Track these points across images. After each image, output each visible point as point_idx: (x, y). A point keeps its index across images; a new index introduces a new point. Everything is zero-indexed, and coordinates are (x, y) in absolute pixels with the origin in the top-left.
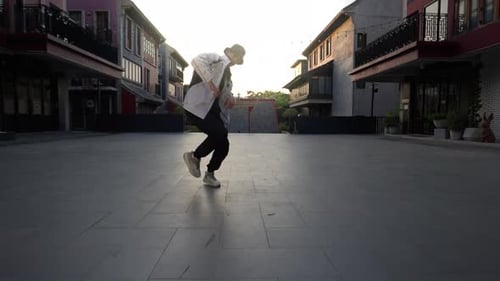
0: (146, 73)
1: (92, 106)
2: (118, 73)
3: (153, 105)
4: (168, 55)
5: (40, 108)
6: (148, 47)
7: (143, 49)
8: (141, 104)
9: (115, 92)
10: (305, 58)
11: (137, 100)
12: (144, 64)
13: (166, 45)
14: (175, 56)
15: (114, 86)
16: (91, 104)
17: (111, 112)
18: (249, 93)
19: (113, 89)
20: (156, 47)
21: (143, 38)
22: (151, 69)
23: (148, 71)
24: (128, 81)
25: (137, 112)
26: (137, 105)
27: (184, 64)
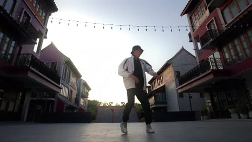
0: (71, 92)
1: (40, 109)
2: (59, 89)
3: (74, 108)
4: (82, 84)
5: (12, 108)
6: (73, 80)
7: (71, 80)
8: (67, 108)
9: (54, 101)
10: (150, 85)
11: (65, 105)
12: (70, 88)
13: (81, 80)
14: (85, 84)
15: (54, 98)
16: (39, 108)
17: (50, 111)
18: (122, 103)
19: (53, 99)
20: (77, 80)
21: (71, 76)
22: (74, 90)
23: (72, 91)
24: (61, 95)
25: (64, 111)
26: (65, 108)
27: (89, 89)
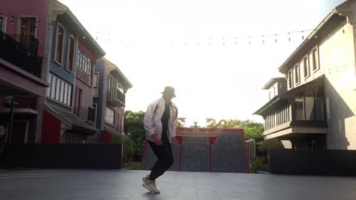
0: (77, 94)
1: (2, 133)
3: (85, 133)
4: (107, 72)
6: (82, 63)
7: (76, 64)
8: (67, 131)
9: (35, 116)
11: (63, 126)
12: (75, 82)
13: (104, 62)
14: (116, 74)
15: (35, 109)
17: (26, 141)
18: (209, 120)
19: (32, 111)
20: (93, 62)
21: (77, 51)
22: (85, 89)
23: (81, 90)
25: (62, 141)
26: (62, 132)
27: (127, 85)
